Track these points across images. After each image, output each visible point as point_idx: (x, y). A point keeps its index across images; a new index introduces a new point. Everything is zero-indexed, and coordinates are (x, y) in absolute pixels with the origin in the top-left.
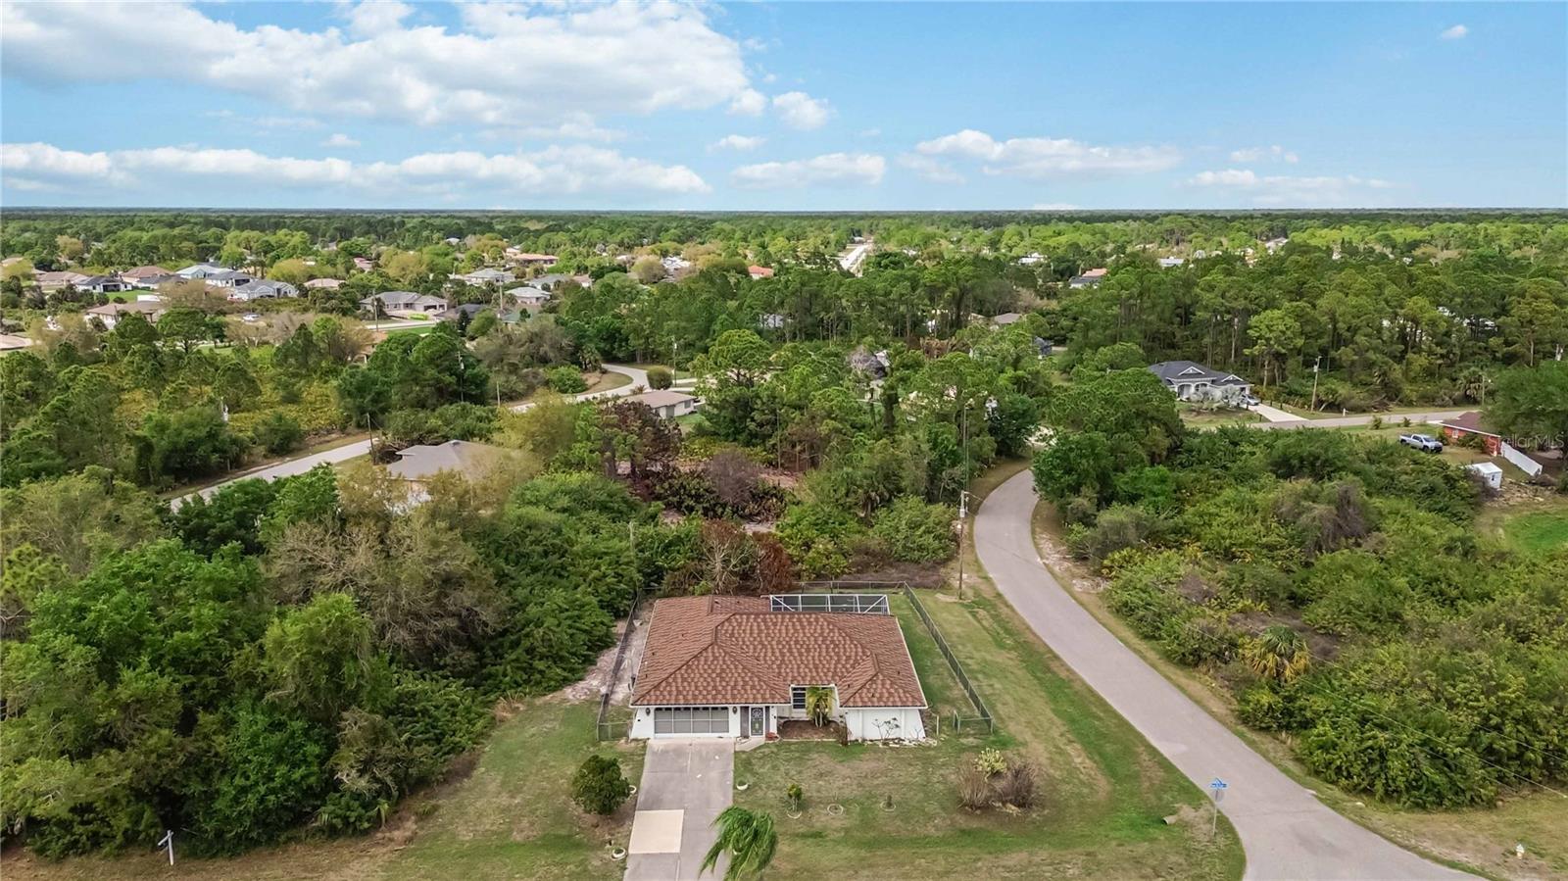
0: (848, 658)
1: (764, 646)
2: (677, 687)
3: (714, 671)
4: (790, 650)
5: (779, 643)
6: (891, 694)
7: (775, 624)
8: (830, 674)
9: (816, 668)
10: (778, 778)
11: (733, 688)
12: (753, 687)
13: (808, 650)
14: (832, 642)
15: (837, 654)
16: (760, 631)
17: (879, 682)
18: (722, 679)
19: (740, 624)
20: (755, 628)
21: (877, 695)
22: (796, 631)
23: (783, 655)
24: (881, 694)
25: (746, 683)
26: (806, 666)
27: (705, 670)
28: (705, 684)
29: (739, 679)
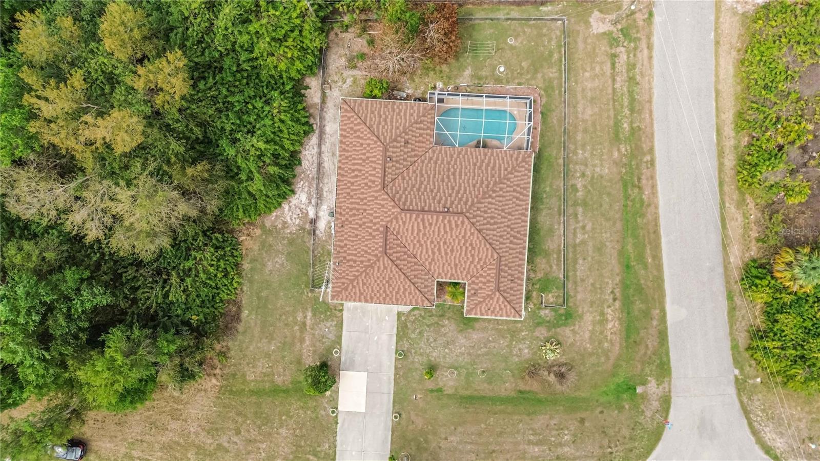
0: (480, 259)
1: (421, 245)
2: (360, 290)
3: (384, 278)
4: (439, 250)
5: (432, 242)
6: (501, 309)
7: (430, 224)
8: (465, 273)
9: (456, 265)
10: (422, 344)
11: (397, 293)
12: (410, 293)
13: (452, 251)
14: (471, 245)
15: (473, 256)
16: (419, 231)
17: (495, 300)
18: (390, 286)
19: (404, 223)
20: (416, 228)
21: (492, 309)
22: (446, 232)
23: (434, 253)
24: (495, 308)
25: (405, 290)
26: (449, 264)
27: (378, 278)
28: (378, 289)
29: (401, 287)
